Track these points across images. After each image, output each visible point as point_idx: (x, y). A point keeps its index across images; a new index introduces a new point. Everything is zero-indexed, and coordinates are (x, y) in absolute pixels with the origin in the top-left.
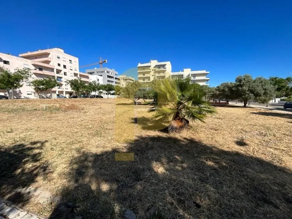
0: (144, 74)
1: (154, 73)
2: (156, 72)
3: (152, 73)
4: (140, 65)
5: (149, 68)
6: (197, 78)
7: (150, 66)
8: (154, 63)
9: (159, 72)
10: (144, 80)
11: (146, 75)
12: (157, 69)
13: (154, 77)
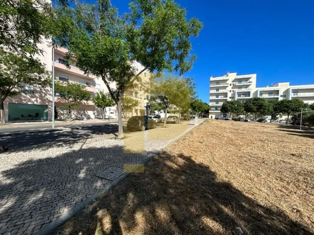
0: (218, 90)
1: (232, 88)
2: (235, 87)
3: (230, 88)
4: (212, 79)
5: (226, 82)
6: (301, 95)
7: (227, 80)
8: (232, 76)
9: (240, 87)
10: (217, 96)
11: (221, 91)
12: (237, 84)
13: (232, 92)
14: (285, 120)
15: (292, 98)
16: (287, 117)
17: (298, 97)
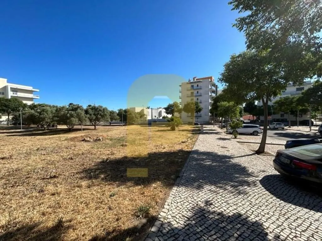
6: (20, 94)
14: (6, 121)
15: (11, 96)
16: (7, 117)
17: (17, 97)
